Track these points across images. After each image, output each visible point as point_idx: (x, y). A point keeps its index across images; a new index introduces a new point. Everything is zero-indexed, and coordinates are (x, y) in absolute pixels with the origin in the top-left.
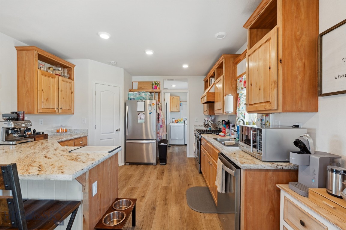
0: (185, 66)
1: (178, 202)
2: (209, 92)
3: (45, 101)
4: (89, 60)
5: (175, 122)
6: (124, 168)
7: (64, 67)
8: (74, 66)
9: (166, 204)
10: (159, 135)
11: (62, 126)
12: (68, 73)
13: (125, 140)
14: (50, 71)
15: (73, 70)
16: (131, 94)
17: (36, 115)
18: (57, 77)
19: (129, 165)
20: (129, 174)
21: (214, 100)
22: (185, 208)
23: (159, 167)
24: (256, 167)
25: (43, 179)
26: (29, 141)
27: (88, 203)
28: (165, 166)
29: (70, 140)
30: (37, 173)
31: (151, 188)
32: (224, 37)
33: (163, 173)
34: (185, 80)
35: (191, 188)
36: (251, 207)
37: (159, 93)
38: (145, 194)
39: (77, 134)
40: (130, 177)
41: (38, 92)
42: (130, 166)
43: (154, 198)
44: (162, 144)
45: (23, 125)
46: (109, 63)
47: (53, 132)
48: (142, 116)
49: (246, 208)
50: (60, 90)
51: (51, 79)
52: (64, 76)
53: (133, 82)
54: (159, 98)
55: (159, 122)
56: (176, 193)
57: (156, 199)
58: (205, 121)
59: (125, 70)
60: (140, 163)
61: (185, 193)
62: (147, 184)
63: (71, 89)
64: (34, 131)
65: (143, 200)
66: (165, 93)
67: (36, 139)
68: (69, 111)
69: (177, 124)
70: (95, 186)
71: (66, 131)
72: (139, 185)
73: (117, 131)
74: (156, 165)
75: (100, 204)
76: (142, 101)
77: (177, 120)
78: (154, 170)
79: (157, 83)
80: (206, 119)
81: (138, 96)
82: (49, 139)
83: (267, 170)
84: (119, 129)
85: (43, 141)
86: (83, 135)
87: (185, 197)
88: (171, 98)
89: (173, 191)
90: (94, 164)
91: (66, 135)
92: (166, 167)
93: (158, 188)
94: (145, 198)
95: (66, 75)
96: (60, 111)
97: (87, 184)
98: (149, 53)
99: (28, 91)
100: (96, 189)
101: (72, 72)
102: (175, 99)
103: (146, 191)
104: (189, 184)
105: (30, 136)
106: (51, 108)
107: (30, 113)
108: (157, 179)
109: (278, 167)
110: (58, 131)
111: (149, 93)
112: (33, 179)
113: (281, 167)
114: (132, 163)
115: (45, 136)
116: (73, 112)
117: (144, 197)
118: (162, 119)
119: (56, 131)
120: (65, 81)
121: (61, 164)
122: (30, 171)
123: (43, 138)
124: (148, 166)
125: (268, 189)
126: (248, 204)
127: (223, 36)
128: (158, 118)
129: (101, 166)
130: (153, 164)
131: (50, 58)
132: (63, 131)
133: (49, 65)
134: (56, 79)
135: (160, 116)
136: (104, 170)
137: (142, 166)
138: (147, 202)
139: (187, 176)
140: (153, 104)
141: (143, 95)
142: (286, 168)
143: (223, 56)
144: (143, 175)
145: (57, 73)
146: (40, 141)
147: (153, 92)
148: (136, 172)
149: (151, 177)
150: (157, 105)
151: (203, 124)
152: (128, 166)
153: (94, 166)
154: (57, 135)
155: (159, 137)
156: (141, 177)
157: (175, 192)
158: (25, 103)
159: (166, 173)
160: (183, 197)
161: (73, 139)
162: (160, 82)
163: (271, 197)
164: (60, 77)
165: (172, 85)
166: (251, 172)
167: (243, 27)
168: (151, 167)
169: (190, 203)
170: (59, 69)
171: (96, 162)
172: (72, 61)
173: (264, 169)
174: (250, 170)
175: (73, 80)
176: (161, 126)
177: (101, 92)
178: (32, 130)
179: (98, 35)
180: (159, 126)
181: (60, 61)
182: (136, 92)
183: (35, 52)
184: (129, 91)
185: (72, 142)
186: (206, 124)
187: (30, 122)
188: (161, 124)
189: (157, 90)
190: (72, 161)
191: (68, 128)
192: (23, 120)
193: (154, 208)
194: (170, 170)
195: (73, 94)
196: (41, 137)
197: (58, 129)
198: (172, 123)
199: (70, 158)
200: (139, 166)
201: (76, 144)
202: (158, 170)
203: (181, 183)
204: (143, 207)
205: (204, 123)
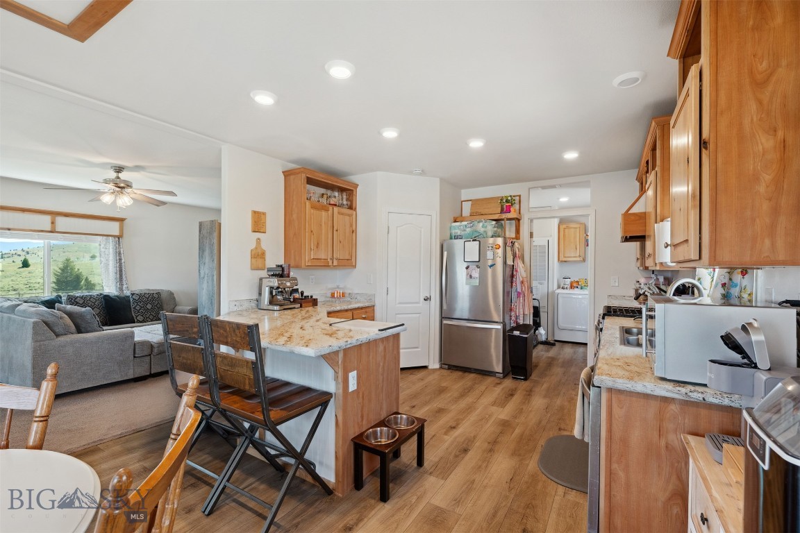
0: (571, 155)
1: (519, 452)
2: (630, 212)
3: (315, 247)
4: (378, 173)
5: (572, 287)
6: (438, 373)
7: (342, 190)
8: (356, 186)
9: (491, 450)
10: (513, 313)
11: (338, 287)
12: (347, 200)
13: (442, 318)
14: (324, 201)
15: (355, 193)
16: (455, 228)
17: (304, 269)
18: (331, 208)
19: (449, 369)
20: (443, 385)
21: (645, 231)
22: (529, 468)
23: (508, 383)
24: (629, 386)
25: (288, 350)
26: (294, 308)
27: (341, 398)
28: (523, 382)
29: (347, 311)
30: (283, 343)
31: (473, 417)
32: (639, 82)
33: (512, 395)
34: (585, 184)
35: (564, 436)
36: (621, 474)
37: (518, 220)
38: (458, 424)
39: (359, 302)
40: (442, 391)
41: (307, 234)
42: (449, 371)
43: (472, 435)
44: (517, 333)
45: (288, 284)
46: (411, 173)
47: (326, 297)
48: (474, 272)
49: (610, 474)
50: (335, 229)
51: (324, 213)
52: (341, 206)
53: (462, 202)
54: (518, 231)
55: (514, 284)
56: (521, 437)
57: (475, 437)
58: (638, 286)
59: (442, 180)
60: (470, 369)
61: (542, 442)
62: (470, 409)
63: (351, 225)
64: (302, 293)
65: (452, 433)
66: (532, 221)
67: (303, 305)
68: (348, 263)
69: (576, 291)
70: (353, 376)
71: (343, 295)
72: (453, 407)
73: (425, 300)
74: (504, 377)
75: (362, 408)
76: (473, 240)
77: (578, 282)
78: (494, 386)
79: (509, 198)
80: (642, 281)
81: (468, 230)
82: (319, 308)
83: (665, 400)
84: (429, 297)
85: (310, 309)
86: (367, 304)
87: (539, 449)
88: (562, 227)
89: (517, 431)
90: (349, 343)
91: (344, 301)
92: (523, 385)
93: (487, 420)
94: (455, 430)
95: (345, 203)
96: (335, 263)
97: (340, 370)
98: (476, 144)
99: (295, 234)
100: (356, 382)
101: (354, 197)
102: (572, 230)
103: (463, 420)
104: (562, 427)
105: (295, 300)
106: (323, 257)
107: (298, 267)
108: (494, 404)
109: (690, 394)
110: (333, 295)
111: (494, 222)
112: (279, 349)
113: (700, 395)
114: (454, 366)
115: (314, 302)
116: (354, 264)
117: (454, 428)
118: (521, 279)
119: (329, 295)
120: (342, 214)
121: (311, 338)
122: (278, 340)
123: (311, 304)
124: (484, 377)
125: (667, 443)
126: (615, 466)
127: (637, 80)
128: (512, 276)
129: (364, 349)
130: (497, 374)
131: (322, 180)
132: (340, 296)
133: (322, 191)
134: (330, 212)
135: (516, 271)
136: (371, 357)
137: (472, 375)
138: (456, 438)
139: (566, 411)
140: (497, 247)
141: (480, 227)
142: (717, 402)
143: (653, 123)
144: (469, 391)
145: (332, 202)
146: (307, 309)
147: (503, 220)
148: (457, 383)
149: (482, 398)
150: (508, 249)
151: (633, 294)
152: (446, 371)
153: (349, 346)
154: (332, 302)
155: (513, 318)
156: (463, 395)
157: (522, 435)
158: (292, 252)
159: (517, 398)
160: (535, 447)
161: (351, 310)
162: (520, 196)
163: (676, 465)
164: (336, 209)
165: (559, 199)
166: (622, 397)
167: (668, 55)
168: (490, 380)
169: (545, 461)
170: (336, 194)
171: (354, 342)
172: (354, 179)
173: (652, 393)
174: (620, 392)
175: (355, 210)
176: (519, 294)
177: (397, 227)
178: (300, 291)
179: (380, 134)
180: (514, 295)
181: (336, 182)
182: (466, 223)
183: (304, 176)
184: (453, 220)
185: (350, 314)
186: (641, 295)
187: (295, 279)
188: (519, 290)
189: (512, 215)
190: (326, 336)
191: (347, 292)
192: (289, 276)
193: (466, 451)
194: (529, 394)
195: (354, 234)
196: (309, 302)
197: (333, 292)
198: (563, 288)
199: (326, 332)
200: (466, 374)
201: (354, 317)
202: (503, 389)
203: (544, 423)
204: (446, 444)
205: (637, 290)
